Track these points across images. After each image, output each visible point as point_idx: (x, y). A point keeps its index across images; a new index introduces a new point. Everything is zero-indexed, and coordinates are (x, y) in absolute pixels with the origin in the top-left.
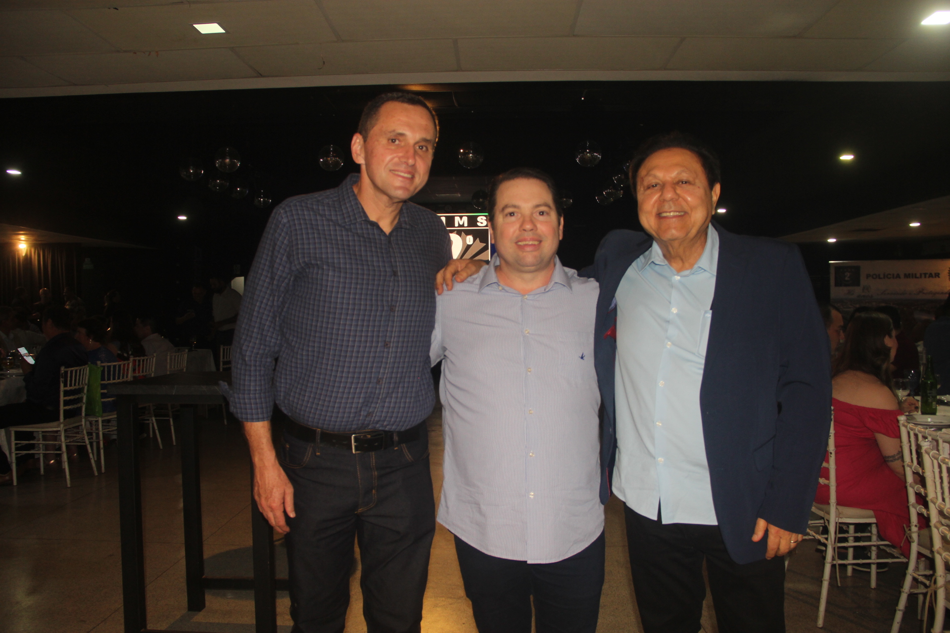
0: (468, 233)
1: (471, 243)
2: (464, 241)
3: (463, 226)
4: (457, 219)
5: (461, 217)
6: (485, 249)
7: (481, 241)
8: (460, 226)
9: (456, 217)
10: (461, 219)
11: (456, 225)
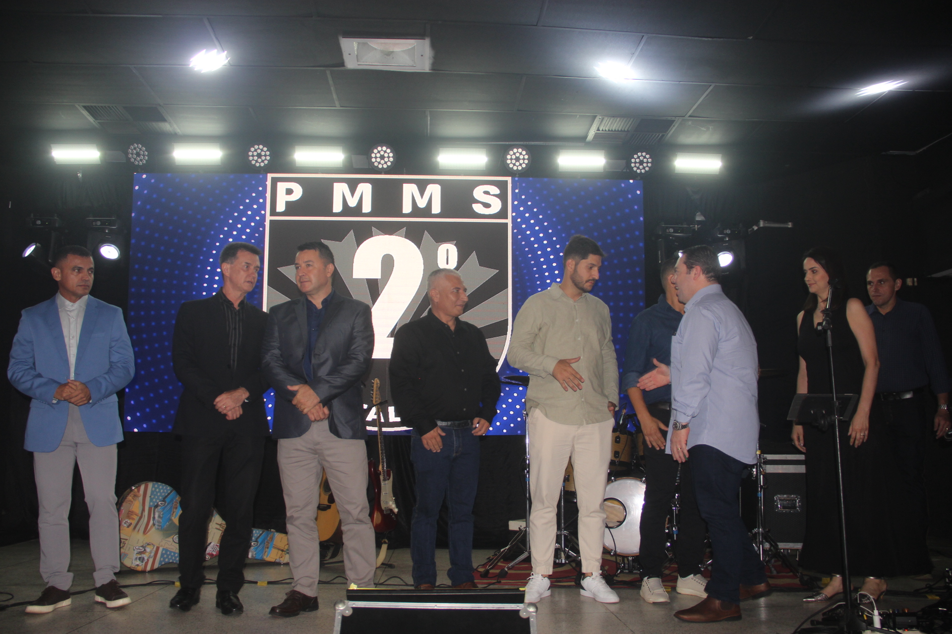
0: (441, 234)
1: (453, 264)
2: (430, 259)
3: (426, 211)
4: (409, 191)
5: (422, 186)
6: (495, 286)
7: (484, 262)
8: (417, 211)
9: (406, 187)
10: (422, 193)
11: (407, 208)
